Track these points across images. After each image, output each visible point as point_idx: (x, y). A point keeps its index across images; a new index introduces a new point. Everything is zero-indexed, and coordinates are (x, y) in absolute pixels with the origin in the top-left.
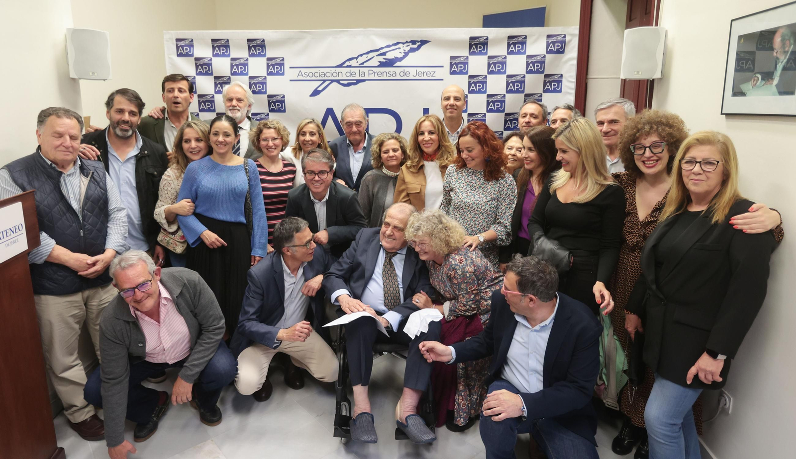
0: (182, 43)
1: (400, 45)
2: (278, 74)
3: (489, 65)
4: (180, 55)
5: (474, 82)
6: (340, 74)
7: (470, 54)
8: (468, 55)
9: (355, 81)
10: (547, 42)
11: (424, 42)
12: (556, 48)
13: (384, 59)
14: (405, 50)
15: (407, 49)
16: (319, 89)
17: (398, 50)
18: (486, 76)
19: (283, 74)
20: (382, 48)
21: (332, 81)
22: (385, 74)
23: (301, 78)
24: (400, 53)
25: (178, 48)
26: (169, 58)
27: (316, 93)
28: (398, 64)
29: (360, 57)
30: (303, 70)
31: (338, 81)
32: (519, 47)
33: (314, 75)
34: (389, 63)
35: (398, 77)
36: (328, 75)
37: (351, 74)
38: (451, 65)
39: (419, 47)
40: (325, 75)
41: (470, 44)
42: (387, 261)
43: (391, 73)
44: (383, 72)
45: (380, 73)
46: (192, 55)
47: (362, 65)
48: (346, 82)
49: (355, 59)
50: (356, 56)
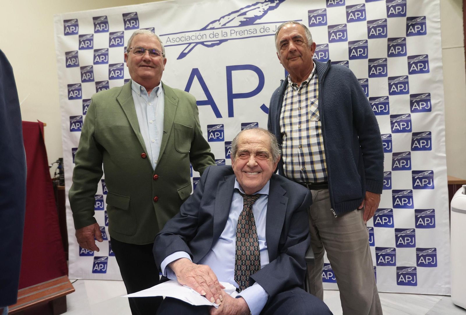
0: (69, 24)
1: (259, 5)
3: (348, 14)
4: (67, 34)
5: (333, 32)
6: (204, 36)
7: (328, 6)
8: (326, 8)
9: (218, 42)
13: (244, 18)
14: (264, 9)
15: (266, 8)
16: (184, 52)
17: (257, 9)
18: (346, 24)
20: (242, 9)
21: (197, 43)
23: (169, 43)
24: (260, 11)
25: (65, 28)
26: (58, 37)
27: (183, 55)
28: (258, 21)
29: (222, 19)
30: (171, 36)
31: (202, 43)
33: (180, 39)
34: (250, 22)
35: (259, 34)
36: (193, 38)
37: (214, 36)
38: (310, 18)
39: (278, 4)
40: (190, 38)
42: (246, 210)
43: (252, 31)
44: (244, 31)
45: (241, 32)
46: (77, 33)
47: (224, 26)
48: (210, 43)
49: (218, 22)
50: (218, 19)
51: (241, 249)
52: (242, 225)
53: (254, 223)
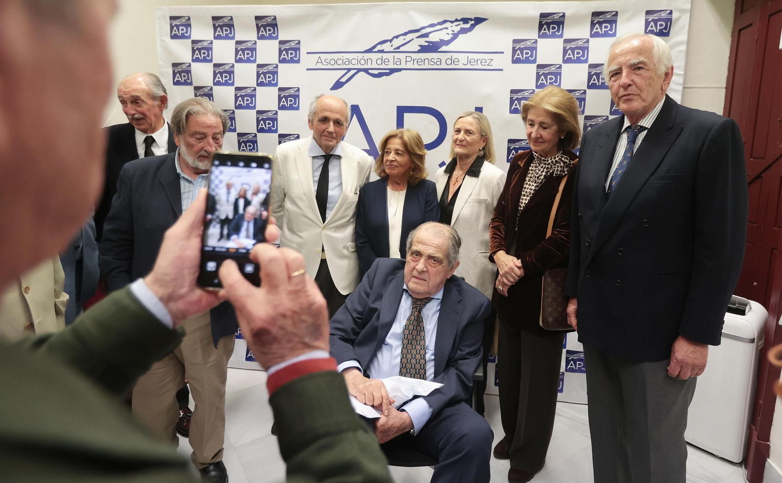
0: (177, 22)
1: (448, 25)
2: (292, 61)
3: (565, 51)
4: (174, 37)
5: (544, 74)
6: (369, 61)
7: (540, 37)
8: (537, 38)
9: (388, 71)
10: (646, 20)
11: (479, 21)
12: (658, 28)
13: (426, 42)
14: (453, 31)
15: (457, 29)
16: (342, 81)
17: (444, 30)
18: (561, 65)
19: (298, 61)
20: (423, 28)
21: (359, 70)
22: (426, 61)
23: (320, 66)
24: (448, 34)
25: (172, 28)
26: (162, 40)
27: (338, 85)
28: (444, 48)
29: (395, 39)
30: (323, 56)
31: (366, 71)
32: (606, 27)
33: (336, 62)
35: (444, 66)
36: (354, 62)
37: (383, 62)
38: (514, 51)
39: (473, 26)
40: (350, 62)
41: (540, 23)
42: (414, 314)
43: (435, 61)
44: (424, 60)
45: (420, 60)
46: (189, 37)
47: (397, 50)
48: (376, 72)
49: (389, 42)
50: (390, 39)
51: (406, 357)
52: (409, 331)
53: (423, 328)
